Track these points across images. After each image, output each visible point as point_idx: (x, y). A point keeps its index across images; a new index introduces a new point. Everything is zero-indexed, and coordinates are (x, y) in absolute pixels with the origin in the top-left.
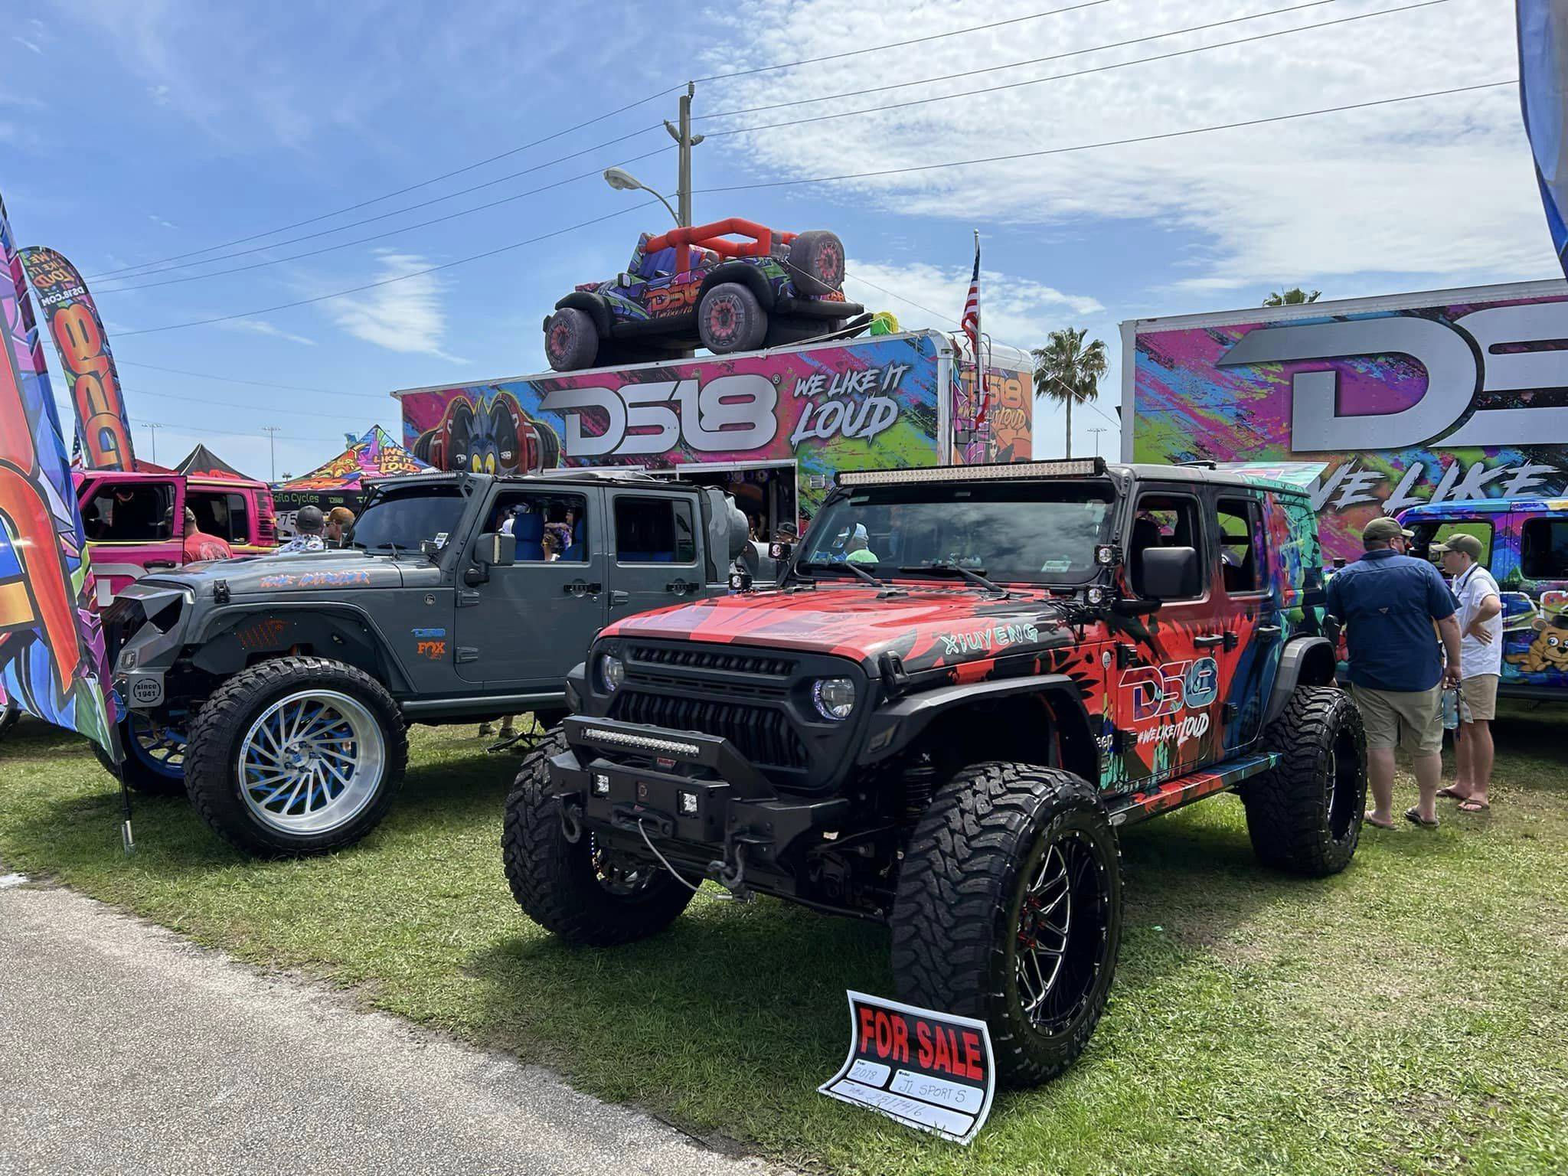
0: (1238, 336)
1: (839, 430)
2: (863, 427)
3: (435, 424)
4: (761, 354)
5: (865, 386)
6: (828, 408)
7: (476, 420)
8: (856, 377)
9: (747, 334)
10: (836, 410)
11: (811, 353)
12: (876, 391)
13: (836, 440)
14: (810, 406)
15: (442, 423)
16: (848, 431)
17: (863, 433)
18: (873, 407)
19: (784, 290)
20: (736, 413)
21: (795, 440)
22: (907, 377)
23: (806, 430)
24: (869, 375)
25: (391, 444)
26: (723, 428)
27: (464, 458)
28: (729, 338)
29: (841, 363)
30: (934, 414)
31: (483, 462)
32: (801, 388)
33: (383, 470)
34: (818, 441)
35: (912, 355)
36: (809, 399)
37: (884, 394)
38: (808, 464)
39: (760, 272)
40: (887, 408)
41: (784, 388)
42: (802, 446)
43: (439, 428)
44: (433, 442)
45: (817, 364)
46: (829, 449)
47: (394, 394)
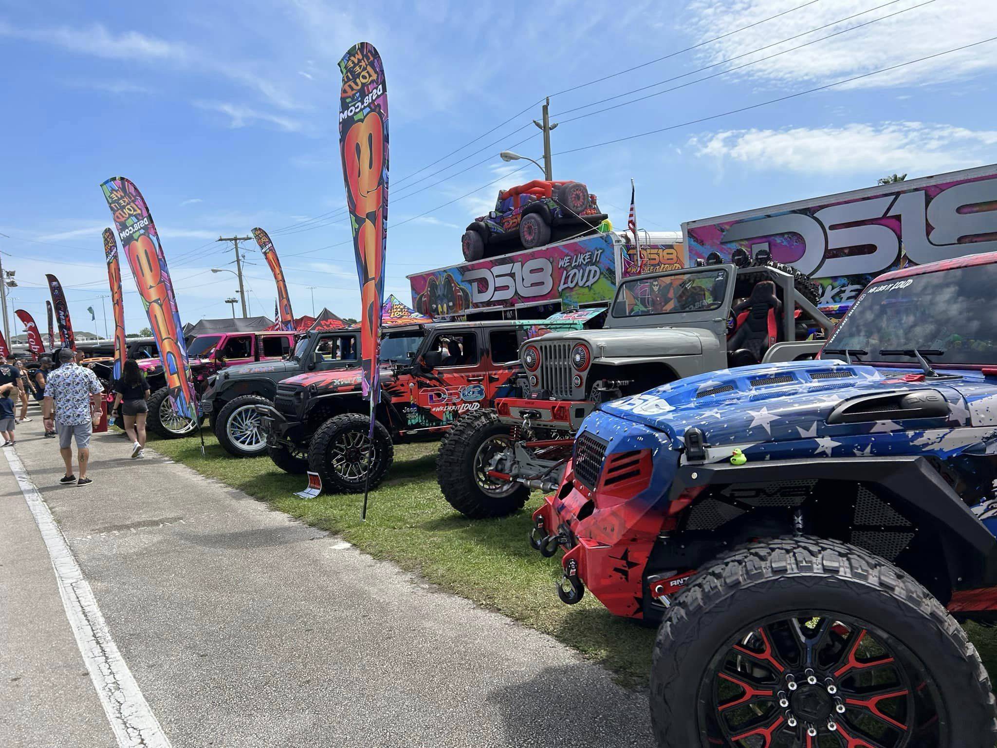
0: (727, 227)
1: (577, 283)
2: (587, 281)
3: (424, 290)
4: (544, 248)
5: (586, 261)
6: (572, 273)
7: (439, 288)
8: (582, 257)
9: (539, 239)
10: (575, 273)
11: (564, 246)
12: (591, 263)
13: (577, 288)
14: (565, 272)
15: (426, 290)
16: (580, 284)
17: (587, 284)
18: (590, 271)
19: (557, 214)
20: (536, 277)
21: (560, 289)
22: (602, 256)
23: (564, 284)
24: (588, 255)
25: (397, 303)
26: (532, 285)
27: (435, 306)
28: (532, 241)
29: (576, 250)
30: (614, 273)
31: (442, 307)
32: (561, 263)
33: (392, 316)
34: (568, 289)
35: (604, 245)
36: (565, 269)
37: (593, 265)
38: (566, 301)
39: (546, 207)
40: (595, 271)
41: (554, 264)
42: (564, 292)
43: (425, 292)
44: (424, 299)
45: (566, 251)
46: (574, 293)
47: (407, 277)
